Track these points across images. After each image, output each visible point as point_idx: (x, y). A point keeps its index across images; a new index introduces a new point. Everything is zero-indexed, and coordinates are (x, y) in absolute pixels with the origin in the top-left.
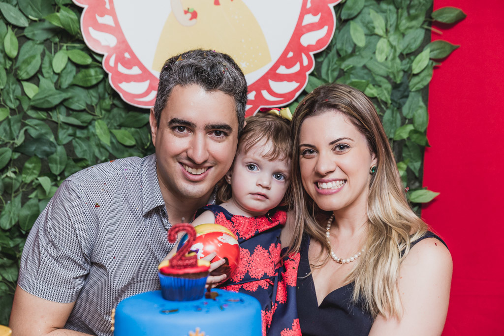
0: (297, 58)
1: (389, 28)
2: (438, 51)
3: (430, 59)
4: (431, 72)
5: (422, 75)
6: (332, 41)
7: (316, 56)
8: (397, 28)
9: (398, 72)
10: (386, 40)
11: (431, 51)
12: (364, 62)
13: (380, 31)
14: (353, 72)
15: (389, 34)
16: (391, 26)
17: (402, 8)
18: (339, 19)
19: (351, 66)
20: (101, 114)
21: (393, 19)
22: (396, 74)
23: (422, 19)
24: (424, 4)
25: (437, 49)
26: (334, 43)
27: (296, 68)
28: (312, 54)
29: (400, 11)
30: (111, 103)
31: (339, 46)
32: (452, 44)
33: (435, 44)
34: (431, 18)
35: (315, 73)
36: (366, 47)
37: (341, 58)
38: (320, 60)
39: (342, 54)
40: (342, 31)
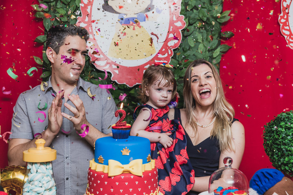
0: (167, 51)
1: (204, 40)
2: (223, 49)
3: (220, 52)
4: (221, 57)
5: (217, 58)
6: (180, 44)
7: (174, 50)
8: (207, 39)
9: (207, 57)
10: (202, 44)
11: (221, 49)
12: (194, 53)
13: (200, 41)
14: (189, 57)
15: (204, 42)
16: (204, 38)
17: (209, 31)
18: (183, 36)
19: (188, 54)
20: (87, 74)
21: (205, 36)
22: (207, 58)
23: (217, 36)
24: (217, 30)
25: (223, 48)
26: (181, 45)
27: (166, 55)
28: (172, 49)
29: (208, 32)
30: (91, 69)
31: (183, 46)
32: (229, 46)
33: (223, 46)
34: (221, 35)
35: (174, 57)
36: (194, 47)
37: (184, 51)
38: (176, 52)
39: (185, 50)
40: (185, 40)
